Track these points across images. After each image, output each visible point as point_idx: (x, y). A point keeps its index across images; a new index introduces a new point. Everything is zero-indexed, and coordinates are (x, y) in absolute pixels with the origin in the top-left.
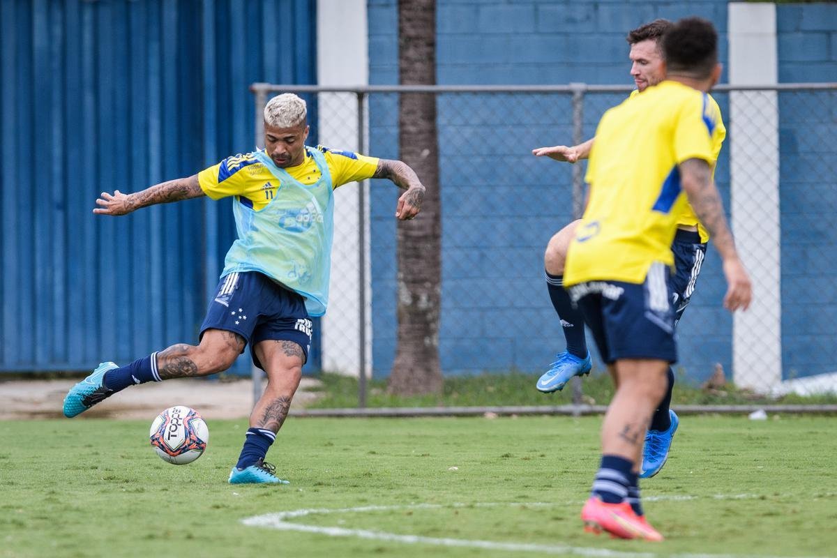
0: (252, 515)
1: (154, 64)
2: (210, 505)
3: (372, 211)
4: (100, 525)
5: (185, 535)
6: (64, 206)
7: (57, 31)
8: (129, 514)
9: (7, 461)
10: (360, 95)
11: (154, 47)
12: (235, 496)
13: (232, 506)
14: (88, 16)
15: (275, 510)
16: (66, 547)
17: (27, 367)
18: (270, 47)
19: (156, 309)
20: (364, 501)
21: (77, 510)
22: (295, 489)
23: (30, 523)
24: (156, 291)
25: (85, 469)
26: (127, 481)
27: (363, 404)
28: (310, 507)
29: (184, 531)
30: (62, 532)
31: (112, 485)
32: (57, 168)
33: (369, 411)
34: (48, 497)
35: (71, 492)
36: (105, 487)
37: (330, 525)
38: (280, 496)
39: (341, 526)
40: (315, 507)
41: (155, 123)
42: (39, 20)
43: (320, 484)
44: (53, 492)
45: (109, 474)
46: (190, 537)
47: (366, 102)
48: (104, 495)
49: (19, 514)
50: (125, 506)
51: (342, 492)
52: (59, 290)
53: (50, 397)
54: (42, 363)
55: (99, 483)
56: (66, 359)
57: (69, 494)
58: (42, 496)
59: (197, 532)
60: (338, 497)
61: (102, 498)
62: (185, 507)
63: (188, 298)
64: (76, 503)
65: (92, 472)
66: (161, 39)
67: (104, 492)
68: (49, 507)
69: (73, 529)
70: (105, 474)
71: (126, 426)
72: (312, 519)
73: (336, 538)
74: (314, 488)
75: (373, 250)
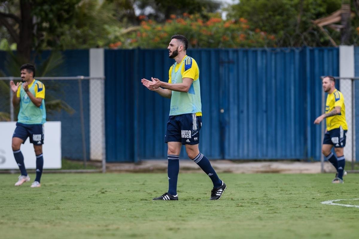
0: (324, 201)
1: (292, 71)
2: (312, 198)
3: (356, 113)
4: (280, 203)
5: (305, 207)
6: (266, 112)
7: (264, 61)
8: (288, 201)
9: (251, 185)
10: (352, 80)
11: (292, 66)
12: (318, 196)
13: (318, 198)
14: (273, 56)
15: (330, 200)
16: (271, 210)
17: (255, 158)
18: (326, 66)
19: (293, 142)
20: (356, 197)
21: (273, 199)
22: (336, 193)
23: (260, 203)
24: (293, 136)
25: (274, 187)
26: (287, 191)
27: (353, 169)
28: (340, 199)
29: (305, 205)
30: (269, 206)
31: (282, 192)
32: (264, 101)
33: (355, 171)
34: (264, 195)
35: (271, 194)
36: (281, 193)
37: (346, 204)
38: (332, 195)
39: (350, 204)
40: (342, 199)
41: (292, 88)
42: (259, 58)
43: (343, 192)
44: (266, 194)
45: (281, 189)
46: (307, 207)
47: (354, 82)
48: (281, 195)
49: (256, 201)
50: (287, 198)
51: (349, 194)
52: (265, 136)
53: (263, 167)
54: (260, 157)
55: (279, 192)
56: (267, 155)
57: (270, 195)
58: (263, 195)
59: (309, 206)
60: (349, 196)
61: (280, 196)
62: (304, 199)
63: (302, 138)
64: (272, 197)
65: (276, 188)
66: (294, 63)
67: (280, 194)
68: (265, 198)
69: (273, 205)
70: (280, 189)
71: (285, 175)
72: (341, 202)
73: (349, 208)
74: (341, 193)
75: (356, 125)
